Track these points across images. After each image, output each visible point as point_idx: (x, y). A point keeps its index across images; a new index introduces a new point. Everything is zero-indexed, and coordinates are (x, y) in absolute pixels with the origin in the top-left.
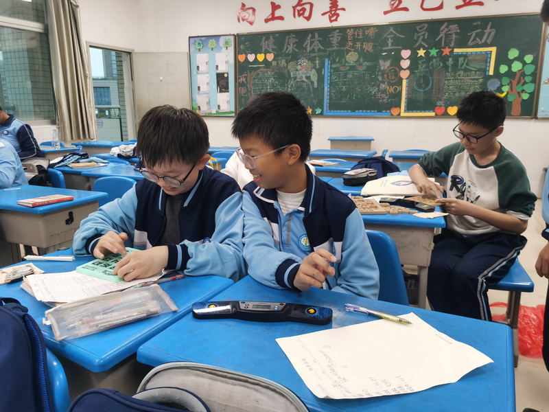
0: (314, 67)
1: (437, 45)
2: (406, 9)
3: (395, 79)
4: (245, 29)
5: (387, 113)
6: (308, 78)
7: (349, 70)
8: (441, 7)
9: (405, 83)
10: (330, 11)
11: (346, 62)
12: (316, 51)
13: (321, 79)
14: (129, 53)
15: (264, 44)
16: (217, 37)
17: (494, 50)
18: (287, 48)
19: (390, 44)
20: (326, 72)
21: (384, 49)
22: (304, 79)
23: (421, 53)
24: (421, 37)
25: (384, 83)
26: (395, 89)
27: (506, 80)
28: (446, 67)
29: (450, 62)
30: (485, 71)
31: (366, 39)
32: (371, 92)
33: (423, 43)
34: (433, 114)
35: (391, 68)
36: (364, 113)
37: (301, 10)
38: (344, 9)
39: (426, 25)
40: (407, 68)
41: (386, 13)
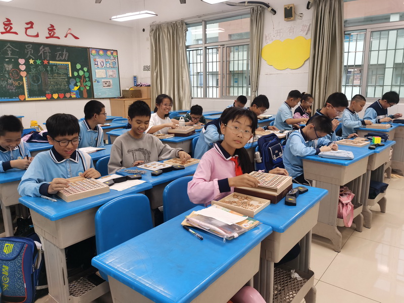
1: (40, 58)
2: (16, 33)
5: (17, 99)
9: (24, 79)
17: (69, 63)
19: (10, 54)
21: (6, 57)
23: (31, 61)
24: (30, 52)
25: (11, 79)
26: (19, 83)
27: (78, 80)
28: (47, 71)
29: (49, 68)
30: (67, 74)
32: (2, 85)
33: (31, 56)
34: (45, 98)
35: (13, 70)
39: (31, 45)
40: (24, 71)
41: (2, 33)
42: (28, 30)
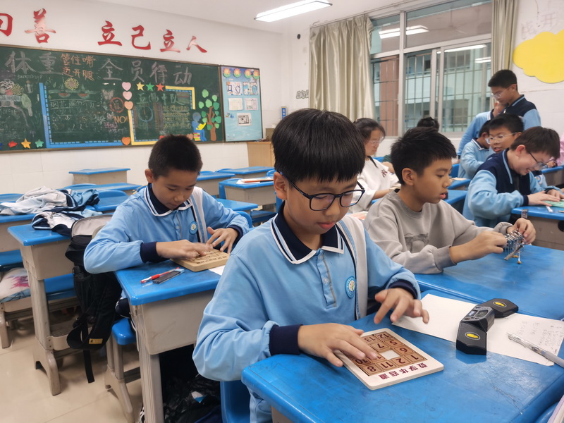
0: (26, 92)
1: (152, 81)
2: (119, 43)
3: (120, 110)
5: (119, 143)
6: (19, 104)
7: (70, 97)
8: (148, 47)
9: (130, 113)
11: (65, 88)
12: (25, 72)
13: (37, 107)
17: (193, 89)
19: (110, 75)
20: (43, 98)
21: (105, 79)
22: (13, 105)
23: (140, 86)
24: (138, 72)
25: (110, 113)
26: (123, 120)
27: (204, 114)
28: (161, 101)
29: (164, 97)
30: (189, 106)
31: (84, 66)
32: (98, 122)
33: (140, 78)
35: (114, 98)
36: (95, 144)
38: (53, 31)
39: (140, 62)
40: (130, 100)
41: (100, 43)
42: (136, 39)
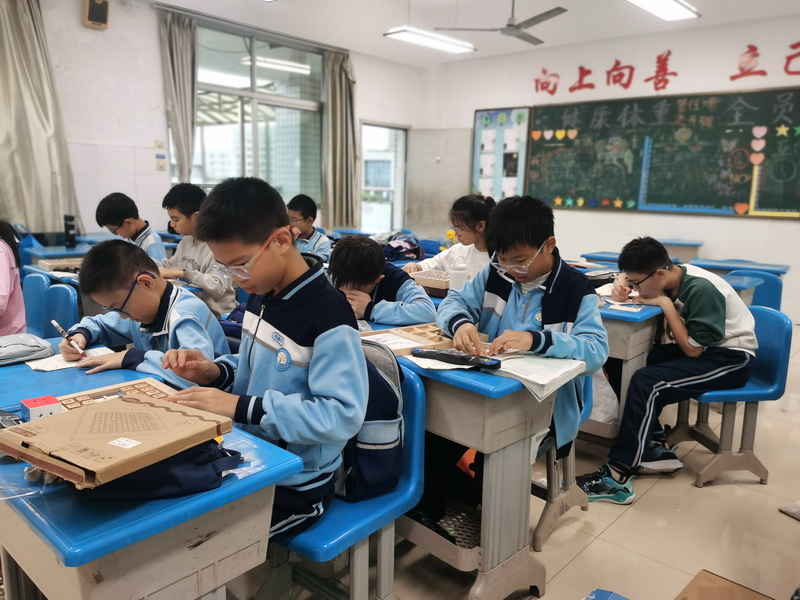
0: (630, 147)
2: (763, 73)
3: (742, 165)
4: (543, 99)
5: (730, 211)
6: (621, 161)
7: (678, 151)
9: (756, 171)
10: (656, 77)
11: (674, 141)
12: (634, 126)
13: (638, 163)
14: (406, 130)
15: (566, 118)
16: (508, 110)
18: (595, 123)
19: (737, 119)
20: (646, 154)
21: (729, 124)
22: (615, 162)
23: (783, 131)
24: (784, 110)
25: (726, 169)
26: (743, 179)
31: (704, 111)
32: (707, 181)
33: (786, 118)
34: (797, 214)
35: (737, 150)
36: (696, 209)
37: (618, 75)
38: (674, 74)
40: (761, 151)
41: (733, 78)
42: (794, 61)
